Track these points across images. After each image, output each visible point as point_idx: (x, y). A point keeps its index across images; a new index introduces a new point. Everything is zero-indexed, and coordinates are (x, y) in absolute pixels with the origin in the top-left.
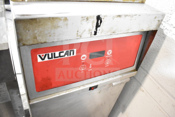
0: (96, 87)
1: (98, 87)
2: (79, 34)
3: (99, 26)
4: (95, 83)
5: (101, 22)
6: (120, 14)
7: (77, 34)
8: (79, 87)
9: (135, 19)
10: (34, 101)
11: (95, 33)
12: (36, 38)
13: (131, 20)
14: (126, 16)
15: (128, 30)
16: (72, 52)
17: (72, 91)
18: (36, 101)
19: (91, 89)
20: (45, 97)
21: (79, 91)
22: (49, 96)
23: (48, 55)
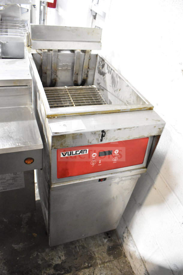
0: (105, 179)
1: (107, 179)
2: (89, 141)
3: (104, 136)
4: (104, 176)
5: (105, 134)
6: (119, 128)
7: (88, 142)
8: (90, 178)
9: (134, 130)
10: (55, 185)
11: (101, 140)
12: (62, 145)
13: (130, 130)
14: (125, 129)
15: (129, 137)
16: (85, 151)
17: (84, 181)
18: (56, 185)
19: (100, 180)
20: (63, 183)
21: (90, 181)
22: (66, 182)
23: (68, 153)
